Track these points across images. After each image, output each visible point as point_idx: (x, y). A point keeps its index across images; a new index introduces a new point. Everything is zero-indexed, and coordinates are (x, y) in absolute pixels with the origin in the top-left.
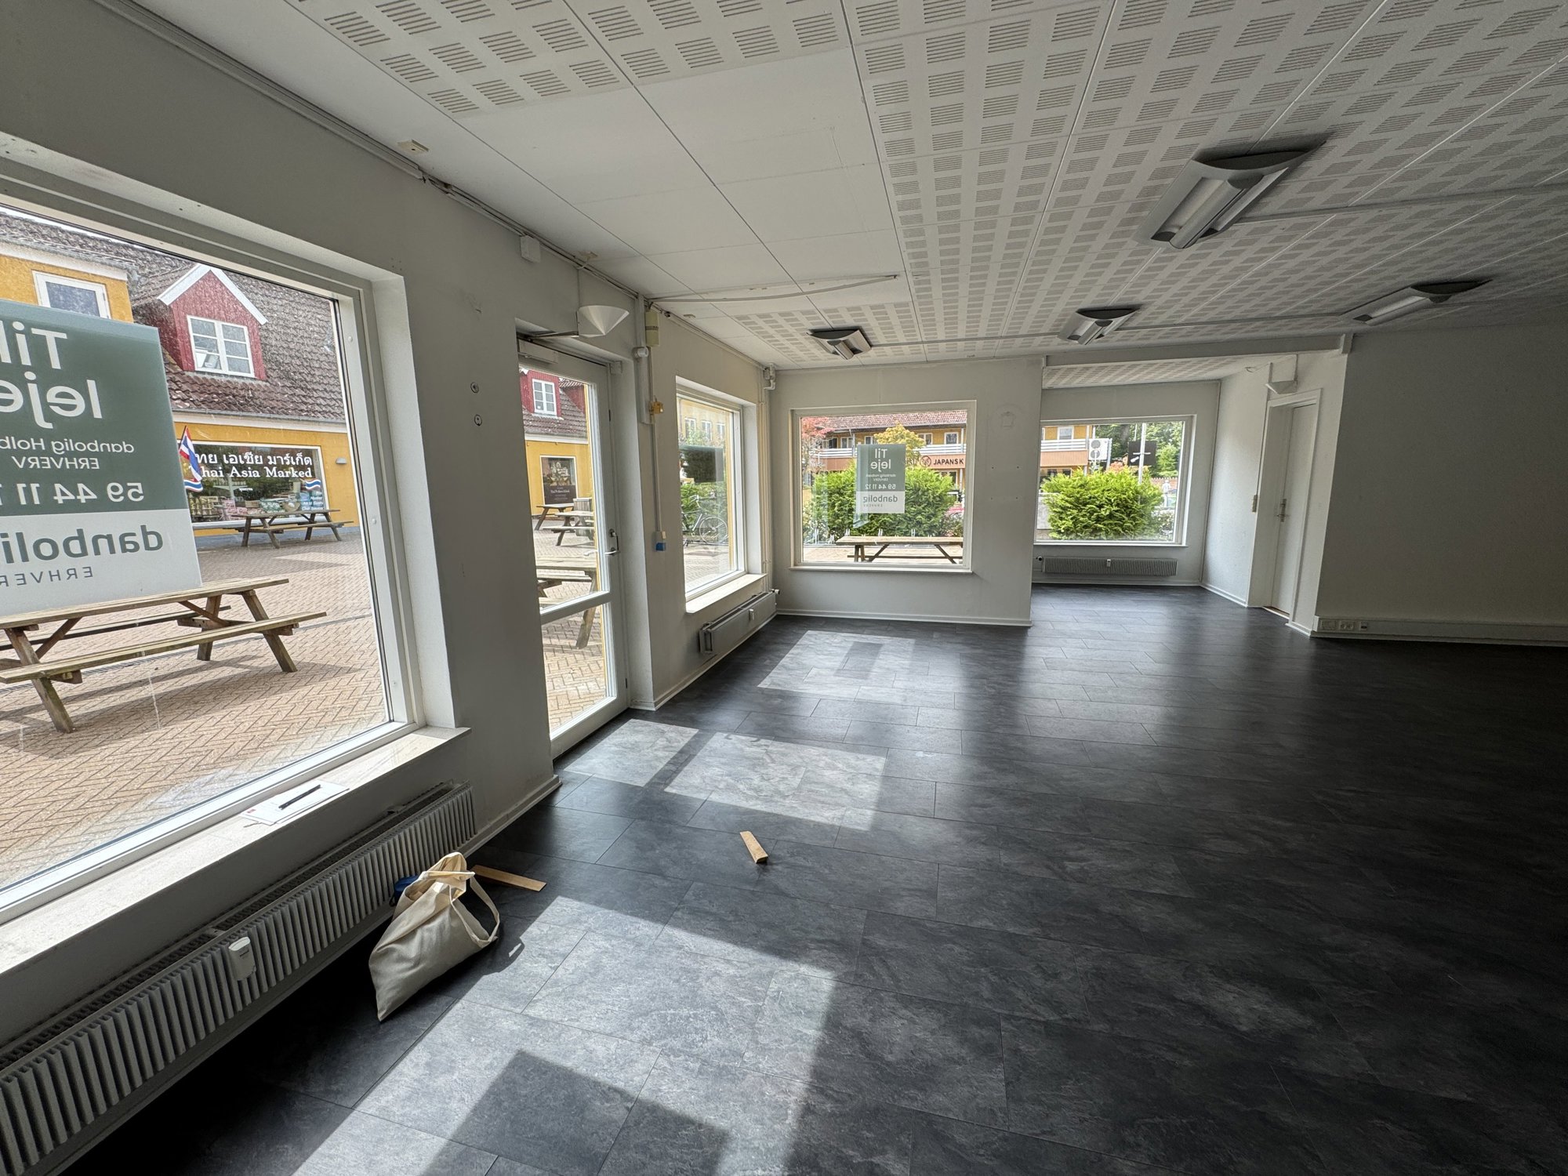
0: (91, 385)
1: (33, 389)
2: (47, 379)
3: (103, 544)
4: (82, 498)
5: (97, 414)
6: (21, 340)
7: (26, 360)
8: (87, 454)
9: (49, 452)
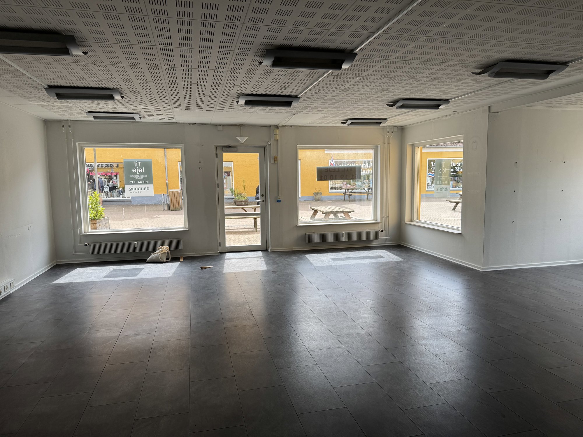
0: (143, 168)
1: (137, 169)
2: (139, 168)
3: (142, 189)
4: (141, 183)
5: (144, 172)
6: (137, 163)
7: (137, 166)
8: (142, 177)
9: (138, 177)
